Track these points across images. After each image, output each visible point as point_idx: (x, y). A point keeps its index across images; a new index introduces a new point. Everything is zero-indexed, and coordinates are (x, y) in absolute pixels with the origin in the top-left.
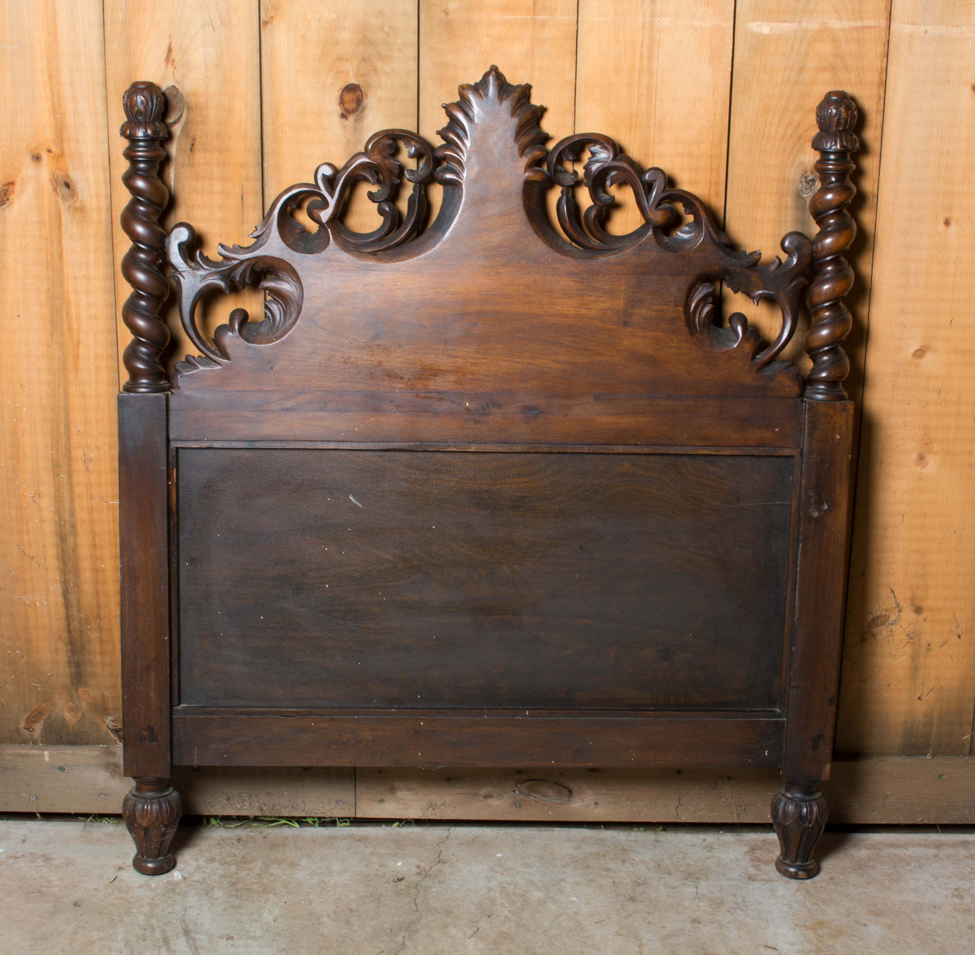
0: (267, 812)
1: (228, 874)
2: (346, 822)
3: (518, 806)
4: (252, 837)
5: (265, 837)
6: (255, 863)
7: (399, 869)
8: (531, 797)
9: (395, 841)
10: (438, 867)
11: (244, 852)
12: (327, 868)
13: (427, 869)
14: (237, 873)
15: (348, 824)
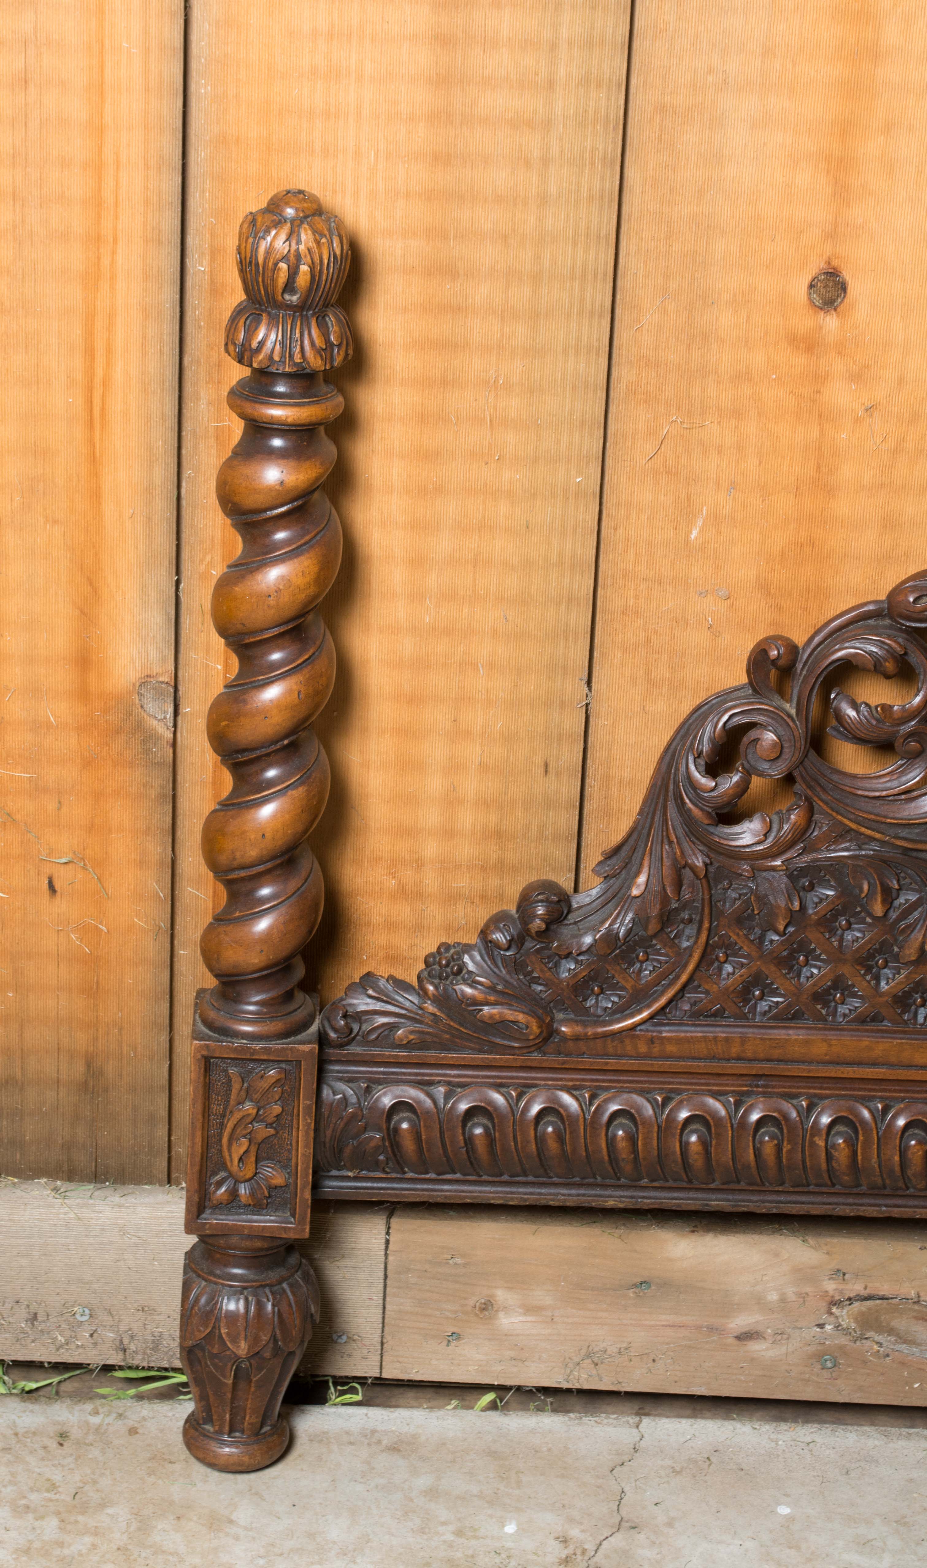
0: (140, 1357)
1: (37, 1545)
2: (353, 1391)
3: (829, 1364)
4: (97, 1430)
5: (133, 1431)
6: (110, 1511)
7: (509, 1544)
8: (867, 1343)
9: (492, 1454)
10: (618, 1541)
11: (77, 1478)
12: (311, 1536)
13: (590, 1547)
14: (61, 1544)
15: (358, 1398)
